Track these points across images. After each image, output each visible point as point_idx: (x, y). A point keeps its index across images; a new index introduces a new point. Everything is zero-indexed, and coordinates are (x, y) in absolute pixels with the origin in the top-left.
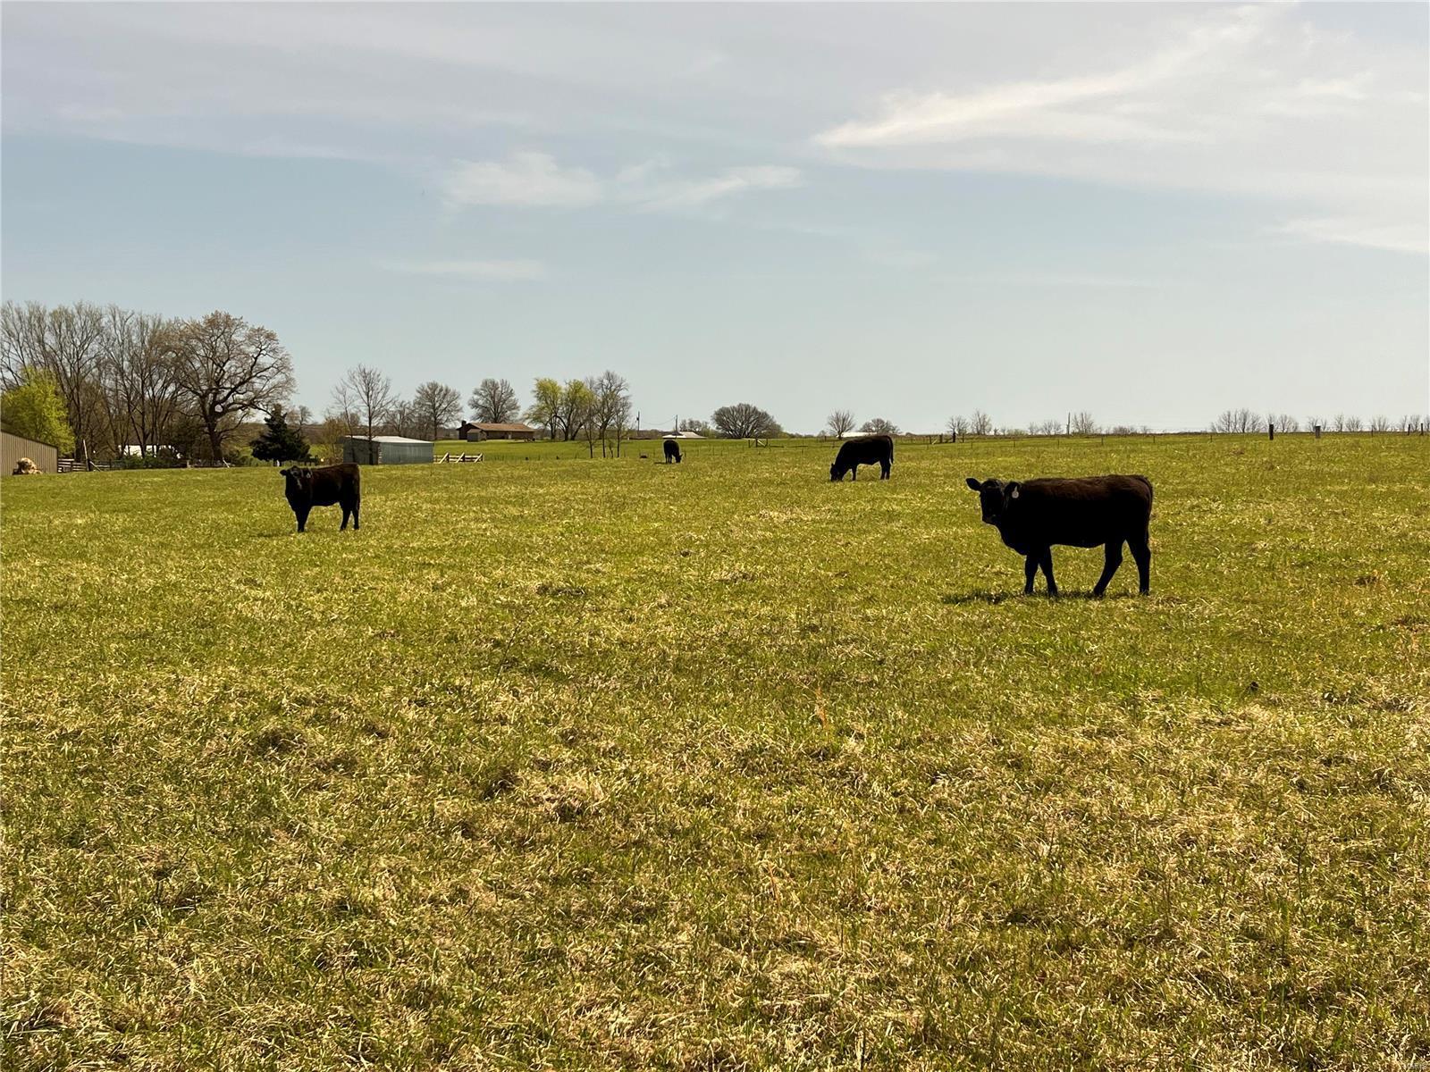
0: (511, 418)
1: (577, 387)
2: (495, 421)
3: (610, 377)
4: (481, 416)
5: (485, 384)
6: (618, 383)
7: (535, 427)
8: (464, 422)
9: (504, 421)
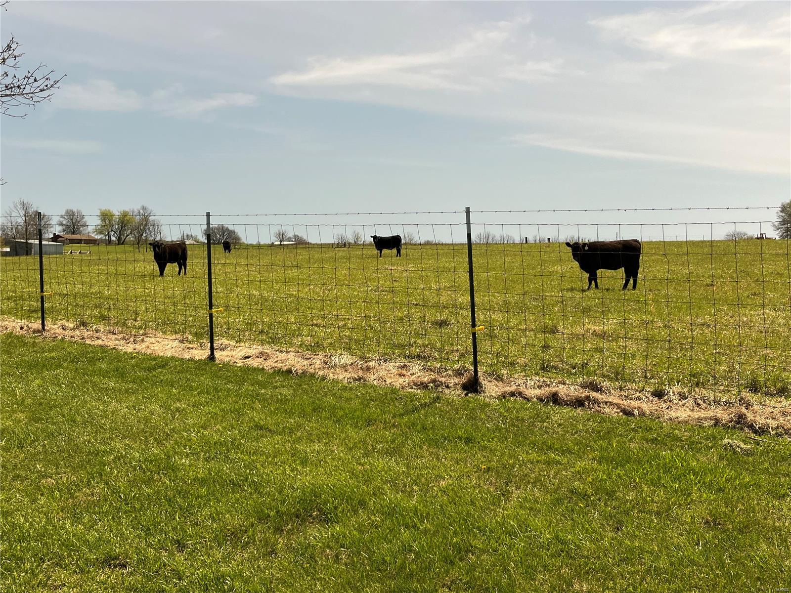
0: (83, 232)
1: (125, 214)
2: (73, 233)
3: (144, 208)
4: (64, 231)
5: (67, 212)
6: (149, 212)
7: (98, 237)
8: (54, 234)
9: (80, 233)
